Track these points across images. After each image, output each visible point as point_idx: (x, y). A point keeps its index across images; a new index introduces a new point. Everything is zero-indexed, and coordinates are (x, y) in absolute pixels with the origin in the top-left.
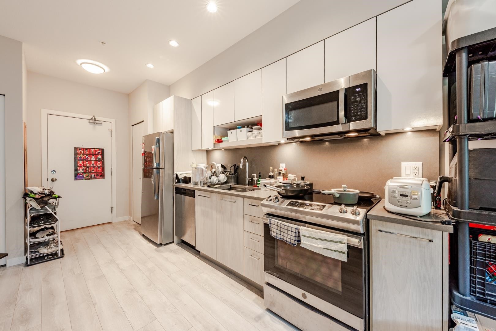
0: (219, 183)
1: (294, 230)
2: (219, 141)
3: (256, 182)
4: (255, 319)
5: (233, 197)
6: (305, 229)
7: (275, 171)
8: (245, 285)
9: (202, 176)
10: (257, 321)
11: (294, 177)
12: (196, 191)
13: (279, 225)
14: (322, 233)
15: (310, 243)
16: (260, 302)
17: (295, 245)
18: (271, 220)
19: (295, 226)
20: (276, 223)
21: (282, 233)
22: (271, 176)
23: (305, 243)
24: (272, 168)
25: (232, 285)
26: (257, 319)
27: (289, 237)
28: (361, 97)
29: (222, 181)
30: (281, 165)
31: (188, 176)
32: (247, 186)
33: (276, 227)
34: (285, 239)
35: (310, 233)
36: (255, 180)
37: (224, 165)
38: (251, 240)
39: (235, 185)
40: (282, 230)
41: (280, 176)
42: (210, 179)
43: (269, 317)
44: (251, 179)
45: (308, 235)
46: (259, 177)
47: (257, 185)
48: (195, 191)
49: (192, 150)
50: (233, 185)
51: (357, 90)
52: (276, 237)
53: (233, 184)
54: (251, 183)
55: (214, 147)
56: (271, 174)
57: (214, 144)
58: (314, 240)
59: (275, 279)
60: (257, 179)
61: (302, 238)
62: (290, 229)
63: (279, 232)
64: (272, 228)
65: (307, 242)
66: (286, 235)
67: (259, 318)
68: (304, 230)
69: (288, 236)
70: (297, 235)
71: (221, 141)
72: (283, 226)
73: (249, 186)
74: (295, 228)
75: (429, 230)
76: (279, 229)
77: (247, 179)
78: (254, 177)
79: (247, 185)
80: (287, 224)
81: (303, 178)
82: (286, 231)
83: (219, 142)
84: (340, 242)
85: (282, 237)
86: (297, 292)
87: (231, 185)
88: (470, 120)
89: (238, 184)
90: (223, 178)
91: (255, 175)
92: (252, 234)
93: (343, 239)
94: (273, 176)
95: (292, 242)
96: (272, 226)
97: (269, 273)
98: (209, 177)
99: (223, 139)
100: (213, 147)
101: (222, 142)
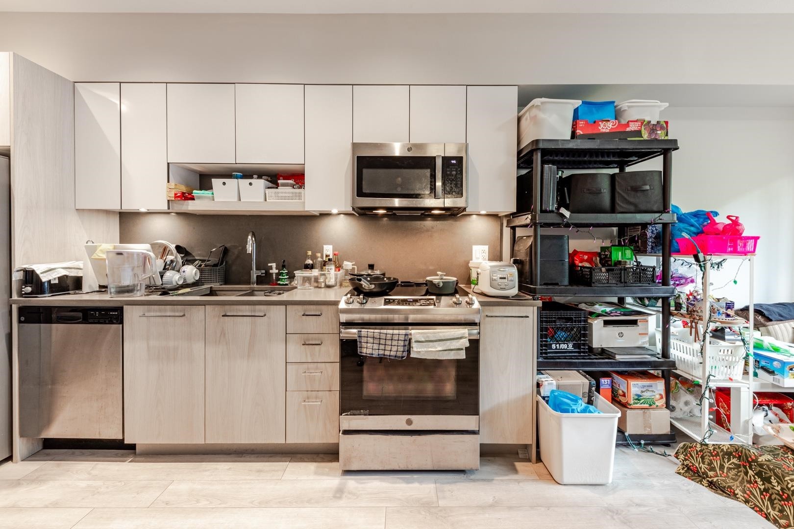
0: (185, 285)
1: (402, 338)
2: (187, 196)
3: (274, 277)
4: (335, 497)
5: (258, 307)
6: (419, 332)
7: (318, 257)
8: (284, 459)
9: (144, 271)
10: (340, 498)
11: (353, 265)
12: (125, 307)
13: (377, 335)
14: (441, 333)
15: (425, 349)
16: (327, 470)
17: (404, 357)
18: (361, 331)
19: (403, 332)
20: (370, 334)
21: (382, 347)
22: (309, 264)
23: (418, 351)
24: (310, 252)
25: (259, 471)
26: (338, 495)
27: (395, 349)
28: (456, 171)
29: (190, 281)
30: (325, 247)
31: (73, 273)
32: (255, 286)
33: (371, 340)
34: (387, 353)
35: (425, 335)
36: (272, 273)
37: (185, 247)
38: (305, 374)
39: (221, 285)
40: (382, 342)
41: (331, 264)
42: (162, 277)
43: (352, 482)
44: (264, 271)
45: (423, 340)
46: (281, 268)
47: (278, 282)
48: (122, 308)
49: (77, 209)
50: (216, 286)
51: (453, 162)
52: (372, 354)
53: (218, 284)
54: (265, 279)
55: (169, 208)
56: (309, 262)
57: (168, 201)
58: (431, 344)
59: (363, 419)
60: (277, 271)
61: (414, 345)
62: (396, 338)
63: (376, 346)
64: (363, 344)
65: (421, 348)
66: (388, 348)
67: (339, 493)
68: (416, 333)
69: (392, 348)
70: (407, 343)
71: (189, 196)
72: (383, 336)
73: (257, 284)
74: (404, 334)
75: (525, 307)
76: (377, 341)
77: (254, 274)
78: (271, 268)
79: (253, 284)
80: (390, 332)
81: (371, 267)
82: (389, 342)
83: (185, 200)
84: (461, 338)
85: (381, 352)
86: (398, 421)
87: (211, 287)
88: (542, 211)
89: (226, 282)
90: (191, 272)
91: (274, 265)
92: (305, 366)
93: (464, 333)
94: (312, 265)
95: (399, 354)
96: (364, 340)
97: (351, 415)
98: (160, 273)
99: (196, 193)
100: (166, 208)
101: (193, 199)
